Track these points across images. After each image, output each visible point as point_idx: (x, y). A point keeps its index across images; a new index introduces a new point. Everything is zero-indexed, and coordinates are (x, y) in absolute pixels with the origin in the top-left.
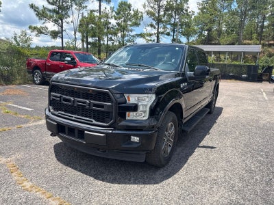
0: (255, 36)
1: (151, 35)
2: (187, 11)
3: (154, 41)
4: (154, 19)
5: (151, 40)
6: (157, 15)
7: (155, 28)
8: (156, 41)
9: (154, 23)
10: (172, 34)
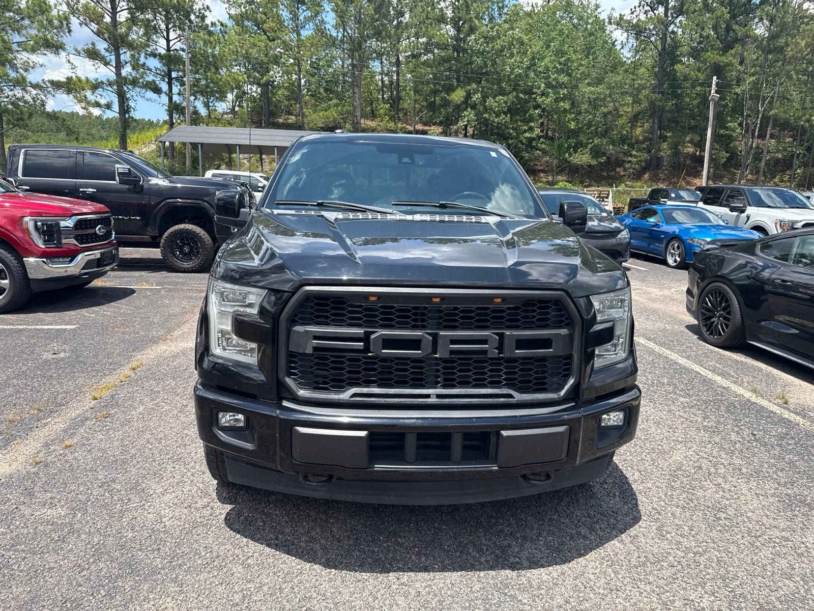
0: (383, 108)
1: (96, 86)
2: (203, 18)
3: (108, 106)
4: (99, 33)
5: (98, 105)
6: (108, 19)
7: (107, 64)
8: (116, 107)
9: (102, 46)
10: (164, 87)
